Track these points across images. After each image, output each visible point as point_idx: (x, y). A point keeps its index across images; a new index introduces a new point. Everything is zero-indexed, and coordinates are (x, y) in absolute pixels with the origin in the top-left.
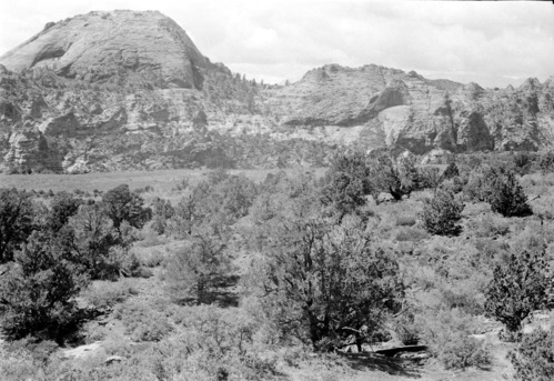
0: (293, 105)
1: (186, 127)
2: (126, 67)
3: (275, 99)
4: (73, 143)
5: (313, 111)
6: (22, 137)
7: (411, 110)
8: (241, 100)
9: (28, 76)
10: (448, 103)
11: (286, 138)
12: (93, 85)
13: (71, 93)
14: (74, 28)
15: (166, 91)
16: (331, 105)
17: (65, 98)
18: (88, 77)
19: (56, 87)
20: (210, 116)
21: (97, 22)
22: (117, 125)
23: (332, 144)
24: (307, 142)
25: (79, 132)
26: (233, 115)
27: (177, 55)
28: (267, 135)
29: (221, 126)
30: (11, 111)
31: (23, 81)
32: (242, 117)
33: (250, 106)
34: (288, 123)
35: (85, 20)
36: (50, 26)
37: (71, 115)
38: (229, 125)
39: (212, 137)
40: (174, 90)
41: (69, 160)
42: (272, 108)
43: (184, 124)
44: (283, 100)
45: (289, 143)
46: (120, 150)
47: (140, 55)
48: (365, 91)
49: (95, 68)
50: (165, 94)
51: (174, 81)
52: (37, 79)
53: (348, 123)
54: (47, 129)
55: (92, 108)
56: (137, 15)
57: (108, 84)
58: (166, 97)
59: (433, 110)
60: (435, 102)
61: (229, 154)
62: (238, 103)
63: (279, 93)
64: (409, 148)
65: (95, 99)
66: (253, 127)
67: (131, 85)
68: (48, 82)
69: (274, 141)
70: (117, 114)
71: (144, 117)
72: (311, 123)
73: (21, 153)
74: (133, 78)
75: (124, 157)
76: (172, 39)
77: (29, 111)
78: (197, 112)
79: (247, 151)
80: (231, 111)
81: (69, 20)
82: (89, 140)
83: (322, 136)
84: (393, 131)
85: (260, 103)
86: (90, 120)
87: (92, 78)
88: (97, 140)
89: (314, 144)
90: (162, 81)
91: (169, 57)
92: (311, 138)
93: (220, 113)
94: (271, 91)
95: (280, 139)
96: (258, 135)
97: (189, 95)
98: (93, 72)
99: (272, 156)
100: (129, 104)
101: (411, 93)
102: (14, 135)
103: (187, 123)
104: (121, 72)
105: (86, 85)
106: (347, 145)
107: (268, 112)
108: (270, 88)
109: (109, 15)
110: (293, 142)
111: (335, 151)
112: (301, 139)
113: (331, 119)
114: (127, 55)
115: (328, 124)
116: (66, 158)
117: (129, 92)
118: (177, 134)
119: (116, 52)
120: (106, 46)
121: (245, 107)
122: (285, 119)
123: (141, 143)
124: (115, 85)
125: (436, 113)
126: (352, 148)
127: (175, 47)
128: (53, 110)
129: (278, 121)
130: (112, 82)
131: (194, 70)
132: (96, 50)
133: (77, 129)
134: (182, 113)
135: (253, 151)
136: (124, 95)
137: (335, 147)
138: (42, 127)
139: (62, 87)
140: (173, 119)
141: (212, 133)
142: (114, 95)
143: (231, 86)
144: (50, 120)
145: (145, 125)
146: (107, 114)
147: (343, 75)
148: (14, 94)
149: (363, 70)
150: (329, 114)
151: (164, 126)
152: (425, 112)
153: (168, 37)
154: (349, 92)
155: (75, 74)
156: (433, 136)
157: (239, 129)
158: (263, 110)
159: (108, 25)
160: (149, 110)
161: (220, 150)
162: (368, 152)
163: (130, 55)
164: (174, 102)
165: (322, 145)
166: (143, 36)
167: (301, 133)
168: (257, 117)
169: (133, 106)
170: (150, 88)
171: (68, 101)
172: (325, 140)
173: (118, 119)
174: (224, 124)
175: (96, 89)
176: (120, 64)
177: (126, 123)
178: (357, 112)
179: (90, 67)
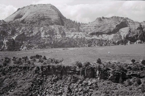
0: (91, 29)
1: (59, 36)
2: (40, 19)
3: (86, 27)
4: (24, 42)
5: (98, 30)
6: (7, 41)
7: (129, 28)
8: (76, 28)
9: (11, 23)
10: (141, 26)
11: (90, 39)
12: (30, 25)
13: (24, 28)
14: (26, 9)
15: (53, 26)
16: (104, 28)
17: (22, 29)
18: (29, 23)
19: (19, 26)
20: (66, 33)
21: (32, 7)
22: (38, 36)
23: (105, 40)
24: (97, 39)
25: (26, 39)
26: (73, 32)
27: (56, 15)
28: (84, 38)
29: (70, 36)
30: (5, 33)
31: (9, 24)
32: (76, 33)
33: (78, 29)
34: (90, 34)
35: (29, 7)
36: (19, 9)
37: (23, 34)
38: (72, 35)
39: (67, 39)
40: (55, 25)
41: (22, 47)
42: (85, 30)
43: (59, 35)
44: (88, 27)
45: (91, 40)
46: (38, 44)
47: (45, 16)
48: (113, 24)
49: (31, 20)
50: (52, 27)
51: (55, 23)
52: (14, 24)
53: (109, 33)
54: (16, 38)
55: (30, 32)
56: (44, 5)
57: (35, 25)
58: (53, 28)
59: (136, 28)
60: (137, 26)
61: (73, 44)
62: (75, 29)
63: (87, 26)
64: (129, 40)
65: (31, 29)
66: (80, 36)
67: (42, 25)
68: (17, 25)
69: (87, 39)
70: (38, 33)
71: (46, 34)
72: (98, 34)
73: (6, 46)
74: (43, 22)
75: (39, 46)
76: (54, 11)
77: (10, 33)
78: (62, 32)
79: (78, 43)
80: (73, 31)
81: (24, 7)
82: (28, 41)
83: (102, 37)
84: (124, 35)
85: (81, 29)
86: (29, 35)
87: (30, 23)
88: (31, 41)
89: (99, 40)
90: (52, 23)
91: (54, 16)
92: (98, 38)
93: (69, 32)
94: (85, 25)
95: (88, 39)
96: (82, 38)
97: (60, 27)
98: (31, 21)
99: (86, 44)
100: (41, 30)
101: (129, 23)
102: (4, 40)
103: (60, 35)
104: (39, 21)
105: (28, 25)
106: (110, 40)
107: (84, 31)
108: (84, 24)
109: (36, 5)
110: (93, 39)
111: (106, 42)
112: (95, 39)
113: (104, 32)
114: (41, 16)
115: (103, 34)
116: (21, 47)
117: (41, 27)
118: (56, 38)
119: (38, 15)
120: (35, 13)
121: (77, 30)
122: (89, 33)
123: (45, 41)
124: (37, 25)
125: (138, 29)
126: (111, 41)
127: (55, 13)
128: (18, 33)
129: (87, 34)
130: (36, 24)
131: (61, 20)
132: (32, 15)
133: (25, 38)
134: (58, 32)
135: (80, 43)
136: (40, 28)
137: (106, 41)
138: (14, 38)
139: (21, 26)
140: (55, 34)
141: (67, 38)
142: (37, 28)
143: (73, 24)
144: (17, 35)
145: (46, 36)
146: (35, 33)
147: (106, 19)
148: (6, 28)
149: (112, 18)
150: (103, 31)
151: (52, 36)
152: (134, 29)
153: (53, 10)
154: (108, 24)
155: (26, 22)
156: (137, 36)
157: (75, 37)
158: (82, 30)
159: (35, 8)
160: (47, 32)
161: (69, 42)
162: (117, 42)
163: (42, 16)
164: (55, 29)
165: (102, 40)
166: (46, 10)
167: (95, 37)
168: (81, 33)
169: (43, 31)
170: (48, 25)
171: (23, 30)
172: (103, 39)
173: (38, 35)
174: (71, 35)
175: (32, 26)
176: (39, 19)
177: (40, 36)
178: (112, 29)
179: (30, 20)
